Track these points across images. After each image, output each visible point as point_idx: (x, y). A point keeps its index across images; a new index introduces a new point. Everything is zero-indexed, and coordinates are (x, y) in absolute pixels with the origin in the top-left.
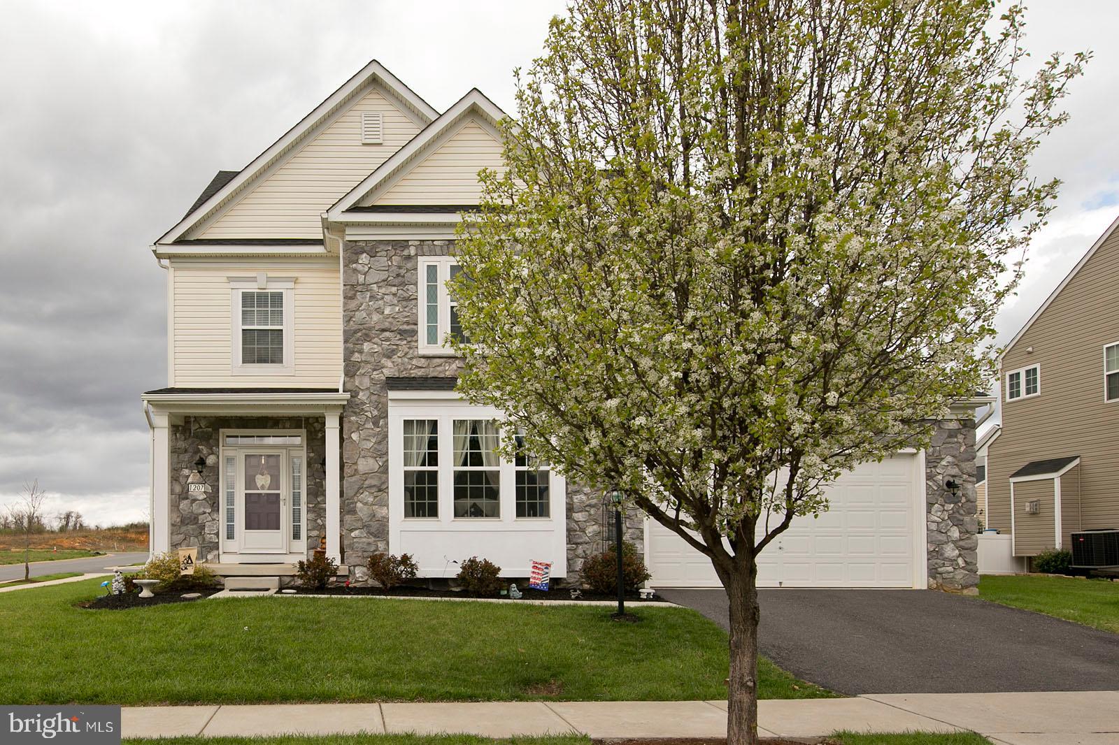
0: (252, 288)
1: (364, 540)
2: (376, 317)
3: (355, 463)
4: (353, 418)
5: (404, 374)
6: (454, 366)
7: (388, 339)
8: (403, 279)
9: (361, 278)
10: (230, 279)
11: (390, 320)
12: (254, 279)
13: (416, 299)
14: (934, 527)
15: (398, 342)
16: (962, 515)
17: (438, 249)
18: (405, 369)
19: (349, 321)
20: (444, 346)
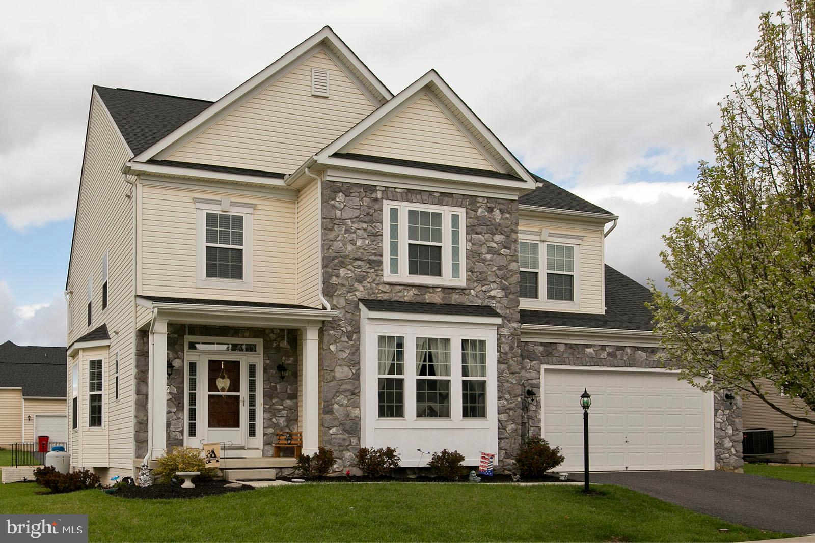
0: (216, 210)
2: (350, 248)
3: (333, 371)
4: (331, 332)
5: (372, 297)
6: (411, 293)
7: (359, 267)
8: (372, 217)
9: (338, 213)
10: (196, 200)
11: (362, 251)
12: (218, 202)
13: (382, 235)
14: (718, 426)
15: (368, 270)
16: (734, 418)
17: (399, 196)
18: (373, 293)
19: (329, 248)
20: (404, 275)
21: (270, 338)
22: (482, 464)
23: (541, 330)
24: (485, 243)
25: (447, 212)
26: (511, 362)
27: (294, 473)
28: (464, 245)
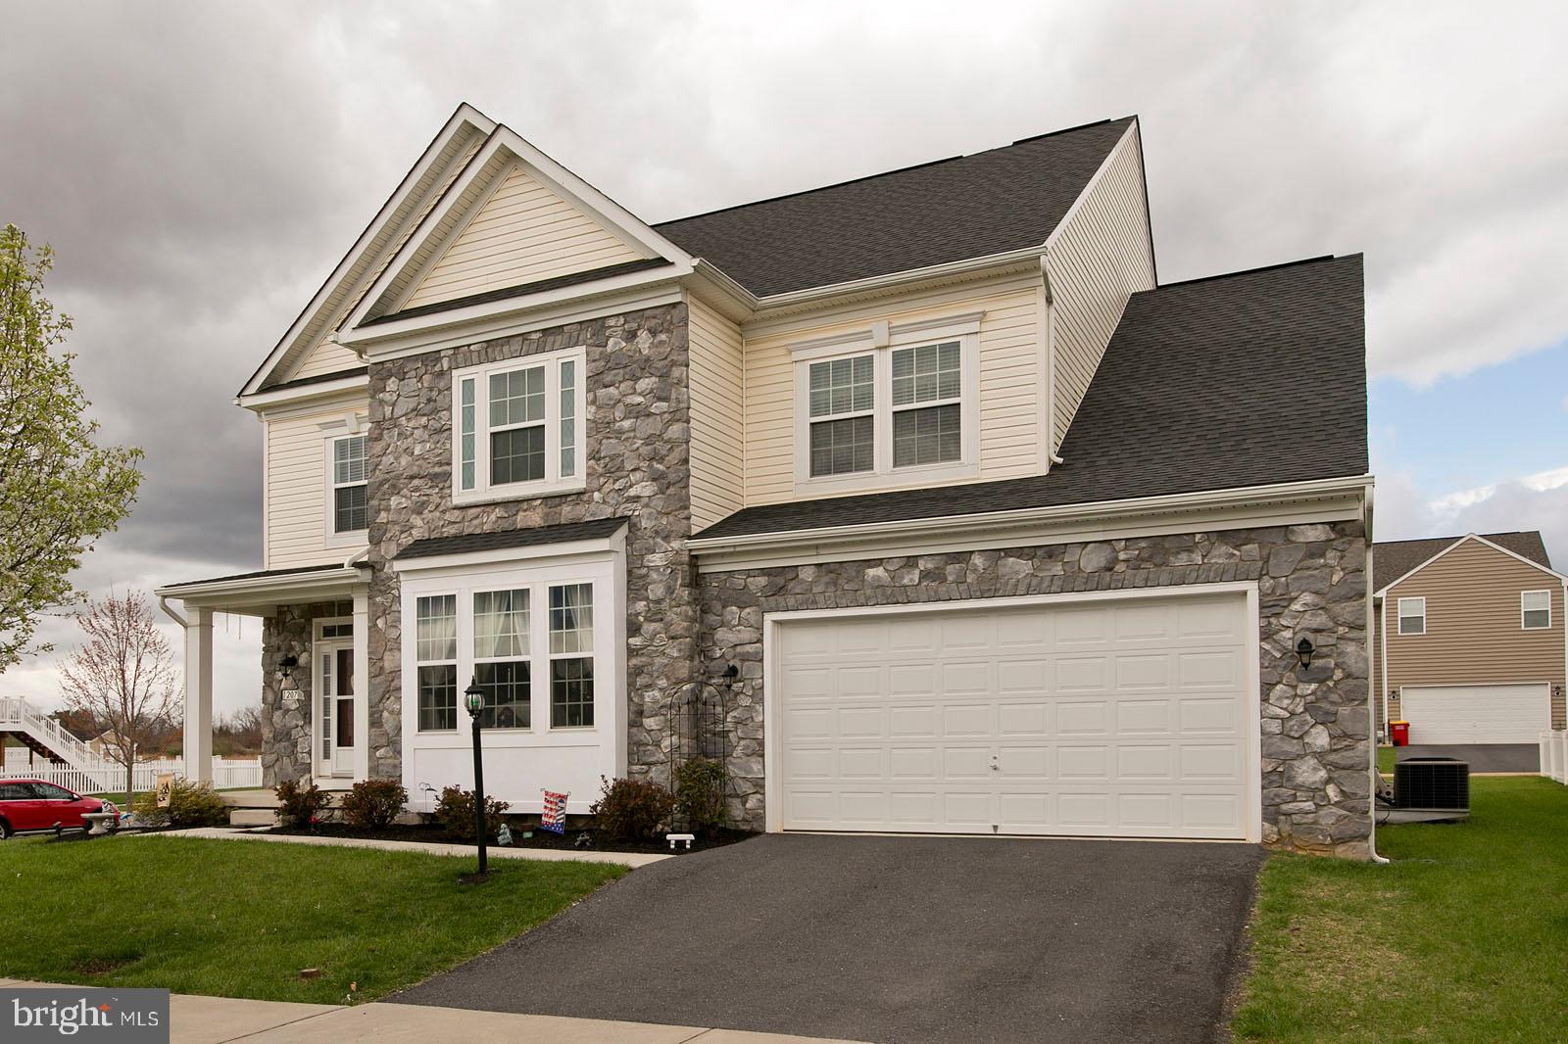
1: (389, 761)
2: (404, 460)
3: (382, 659)
4: (380, 599)
5: (435, 534)
6: (493, 517)
7: (417, 489)
8: (434, 406)
9: (389, 411)
11: (420, 462)
12: (344, 423)
13: (451, 429)
14: (1274, 727)
15: (429, 491)
16: (1334, 703)
17: (475, 356)
18: (437, 527)
19: (375, 470)
20: (484, 490)
23: (735, 546)
24: (619, 401)
25: (550, 362)
26: (671, 616)
28: (582, 414)
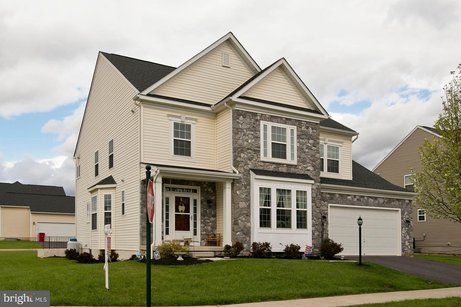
0: (178, 121)
1: (242, 236)
2: (245, 143)
3: (238, 204)
4: (237, 185)
5: (256, 168)
7: (250, 153)
8: (255, 129)
9: (240, 126)
10: (169, 116)
11: (251, 145)
12: (179, 117)
13: (260, 138)
14: (403, 235)
15: (254, 155)
16: (409, 231)
17: (267, 119)
18: (256, 166)
19: (236, 143)
20: (270, 158)
21: (204, 186)
22: (306, 251)
23: (329, 187)
24: (305, 144)
25: (289, 128)
26: (317, 202)
27: (221, 254)
28: (296, 145)
